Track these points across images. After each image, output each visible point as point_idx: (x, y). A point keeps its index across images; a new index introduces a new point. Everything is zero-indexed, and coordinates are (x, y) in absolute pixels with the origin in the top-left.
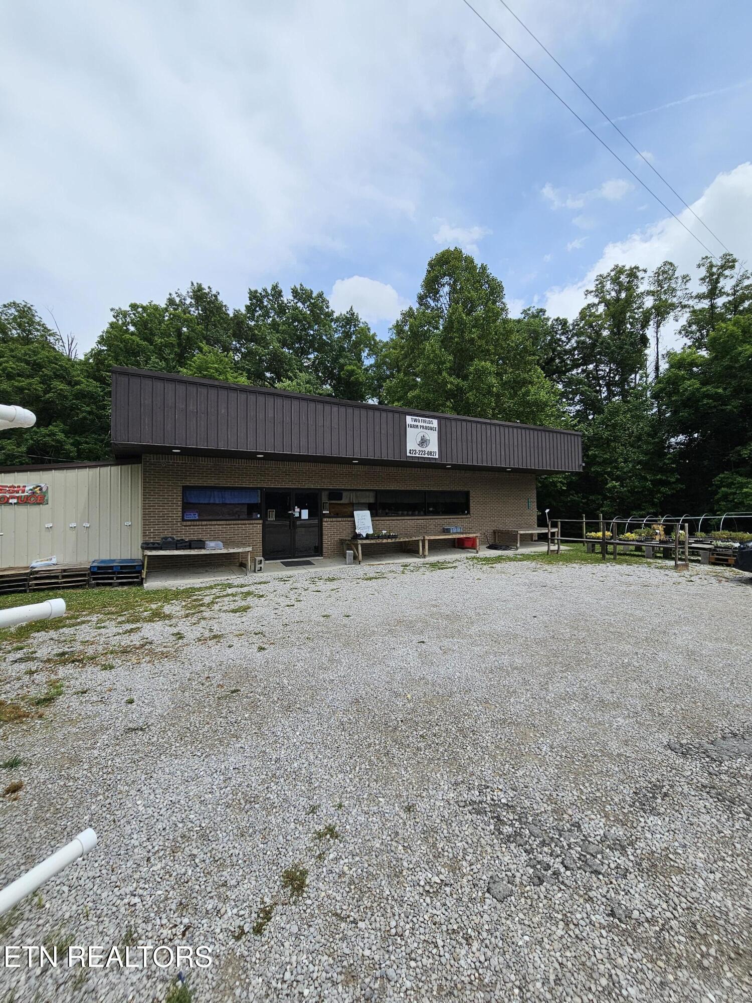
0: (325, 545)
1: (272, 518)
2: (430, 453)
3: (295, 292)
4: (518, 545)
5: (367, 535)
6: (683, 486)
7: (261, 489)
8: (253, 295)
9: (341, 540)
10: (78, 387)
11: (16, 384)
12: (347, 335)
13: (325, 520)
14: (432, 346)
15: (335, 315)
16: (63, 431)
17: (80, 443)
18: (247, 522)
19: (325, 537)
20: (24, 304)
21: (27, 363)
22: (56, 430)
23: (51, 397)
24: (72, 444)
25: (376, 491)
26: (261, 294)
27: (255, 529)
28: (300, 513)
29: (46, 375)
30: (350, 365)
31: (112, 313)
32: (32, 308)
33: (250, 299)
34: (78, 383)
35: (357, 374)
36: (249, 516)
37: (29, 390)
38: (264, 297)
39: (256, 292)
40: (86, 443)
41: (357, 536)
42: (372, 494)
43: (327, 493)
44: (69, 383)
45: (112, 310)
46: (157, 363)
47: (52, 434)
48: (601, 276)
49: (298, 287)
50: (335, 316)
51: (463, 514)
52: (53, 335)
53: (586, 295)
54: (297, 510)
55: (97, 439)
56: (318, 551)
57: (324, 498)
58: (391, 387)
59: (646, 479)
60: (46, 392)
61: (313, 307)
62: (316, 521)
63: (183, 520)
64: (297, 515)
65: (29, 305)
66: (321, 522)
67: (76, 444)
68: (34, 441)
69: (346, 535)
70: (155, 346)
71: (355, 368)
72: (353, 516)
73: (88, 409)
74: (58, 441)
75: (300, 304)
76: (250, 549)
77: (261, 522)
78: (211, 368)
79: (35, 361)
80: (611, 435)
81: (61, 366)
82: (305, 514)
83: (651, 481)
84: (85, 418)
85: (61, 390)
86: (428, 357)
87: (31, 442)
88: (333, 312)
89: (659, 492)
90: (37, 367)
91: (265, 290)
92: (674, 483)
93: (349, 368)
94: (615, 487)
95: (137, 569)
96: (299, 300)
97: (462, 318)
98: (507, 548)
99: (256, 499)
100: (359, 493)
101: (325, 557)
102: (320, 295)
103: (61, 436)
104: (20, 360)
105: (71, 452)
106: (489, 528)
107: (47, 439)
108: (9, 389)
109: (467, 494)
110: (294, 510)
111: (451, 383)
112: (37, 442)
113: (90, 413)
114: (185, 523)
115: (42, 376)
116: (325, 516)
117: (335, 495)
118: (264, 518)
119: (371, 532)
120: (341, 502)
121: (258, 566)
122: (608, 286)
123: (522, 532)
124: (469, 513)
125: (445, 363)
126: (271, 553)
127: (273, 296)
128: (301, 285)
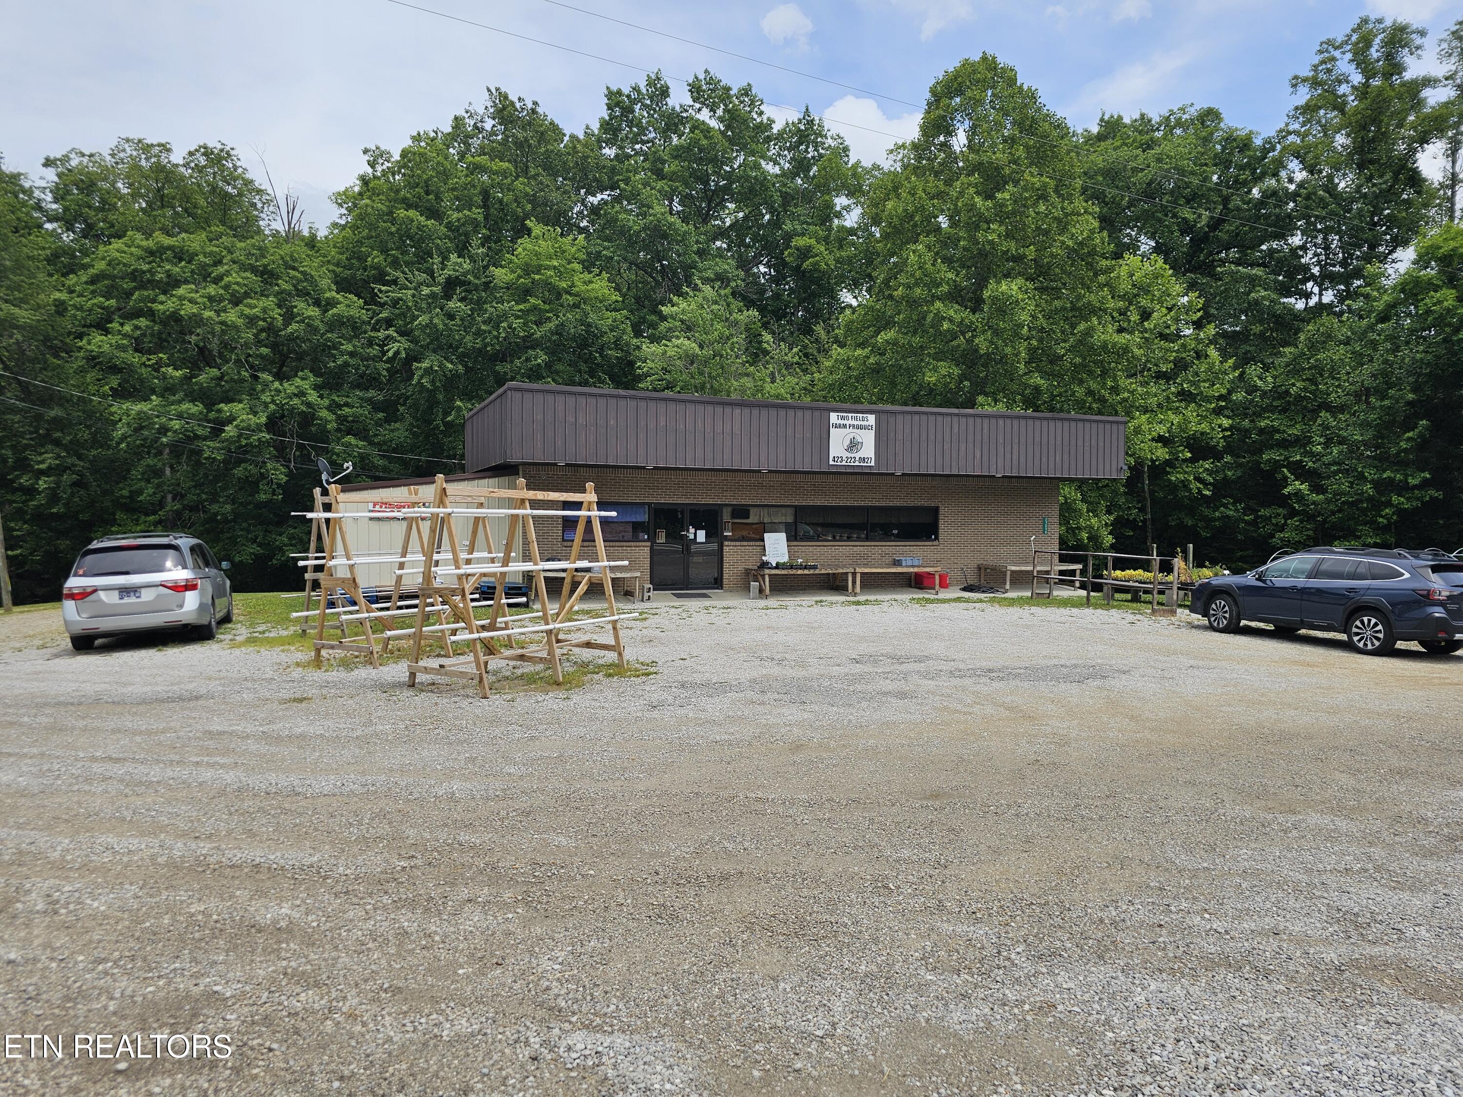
0: (725, 576)
1: (662, 539)
2: (863, 460)
3: (695, 90)
4: (1008, 587)
5: (778, 564)
6: (1439, 495)
7: (649, 504)
8: (614, 99)
9: (747, 570)
10: (335, 311)
11: (247, 311)
12: (801, 166)
13: (726, 543)
14: (920, 256)
15: (776, 128)
16: (316, 387)
17: (340, 406)
18: (632, 544)
19: (726, 565)
20: (219, 146)
21: (253, 269)
22: (305, 385)
23: (296, 331)
24: (329, 408)
25: (796, 507)
26: (629, 96)
27: (643, 551)
28: (695, 534)
29: (283, 292)
30: (803, 235)
31: (366, 157)
32: (232, 152)
33: (610, 107)
34: (331, 303)
35: (817, 255)
36: (635, 539)
37: (264, 320)
38: (634, 102)
39: (619, 93)
40: (347, 405)
41: (764, 565)
42: (791, 511)
43: (730, 509)
44: (317, 303)
45: (366, 151)
46: (461, 265)
47: (301, 394)
48: (1329, 42)
49: (701, 76)
50: (775, 131)
51: (929, 538)
52: (259, 192)
53: (1294, 86)
54: (692, 530)
55: (361, 399)
56: (717, 583)
57: (726, 516)
58: (852, 322)
59: (1361, 477)
60: (287, 323)
61: (733, 119)
62: (714, 546)
63: (564, 540)
64: (692, 536)
65: (228, 148)
66: (721, 547)
67: (333, 407)
68: (277, 405)
69: (753, 565)
70: (449, 226)
71: (813, 241)
72: (763, 540)
73: (350, 348)
74: (309, 405)
75: (704, 115)
76: (638, 574)
77: (649, 544)
78: (548, 268)
79: (265, 266)
80: (1305, 389)
81: (304, 273)
82: (701, 536)
83: (1372, 481)
84: (346, 364)
85: (309, 317)
86: (912, 275)
87: (272, 407)
88: (771, 121)
89: (1389, 504)
90: (268, 275)
91: (636, 89)
92: (1415, 487)
93: (800, 242)
94: (1298, 494)
95: (524, 590)
96: (703, 103)
97: (974, 205)
98: (991, 590)
99: (643, 517)
100: (772, 510)
101: (726, 591)
102: (746, 91)
103: (313, 396)
104: (243, 268)
105: (327, 421)
106: (971, 561)
107: (296, 401)
108: (240, 322)
109: (935, 511)
110: (688, 531)
111: (951, 320)
112: (281, 406)
113: (352, 354)
114: (565, 544)
115: (278, 294)
116: (727, 538)
117: (741, 512)
118: (652, 539)
119: (785, 559)
120: (749, 521)
121: (646, 595)
122: (1345, 65)
123: (1013, 568)
124: (937, 538)
125: (939, 285)
126: (660, 583)
127: (651, 98)
128: (706, 71)
